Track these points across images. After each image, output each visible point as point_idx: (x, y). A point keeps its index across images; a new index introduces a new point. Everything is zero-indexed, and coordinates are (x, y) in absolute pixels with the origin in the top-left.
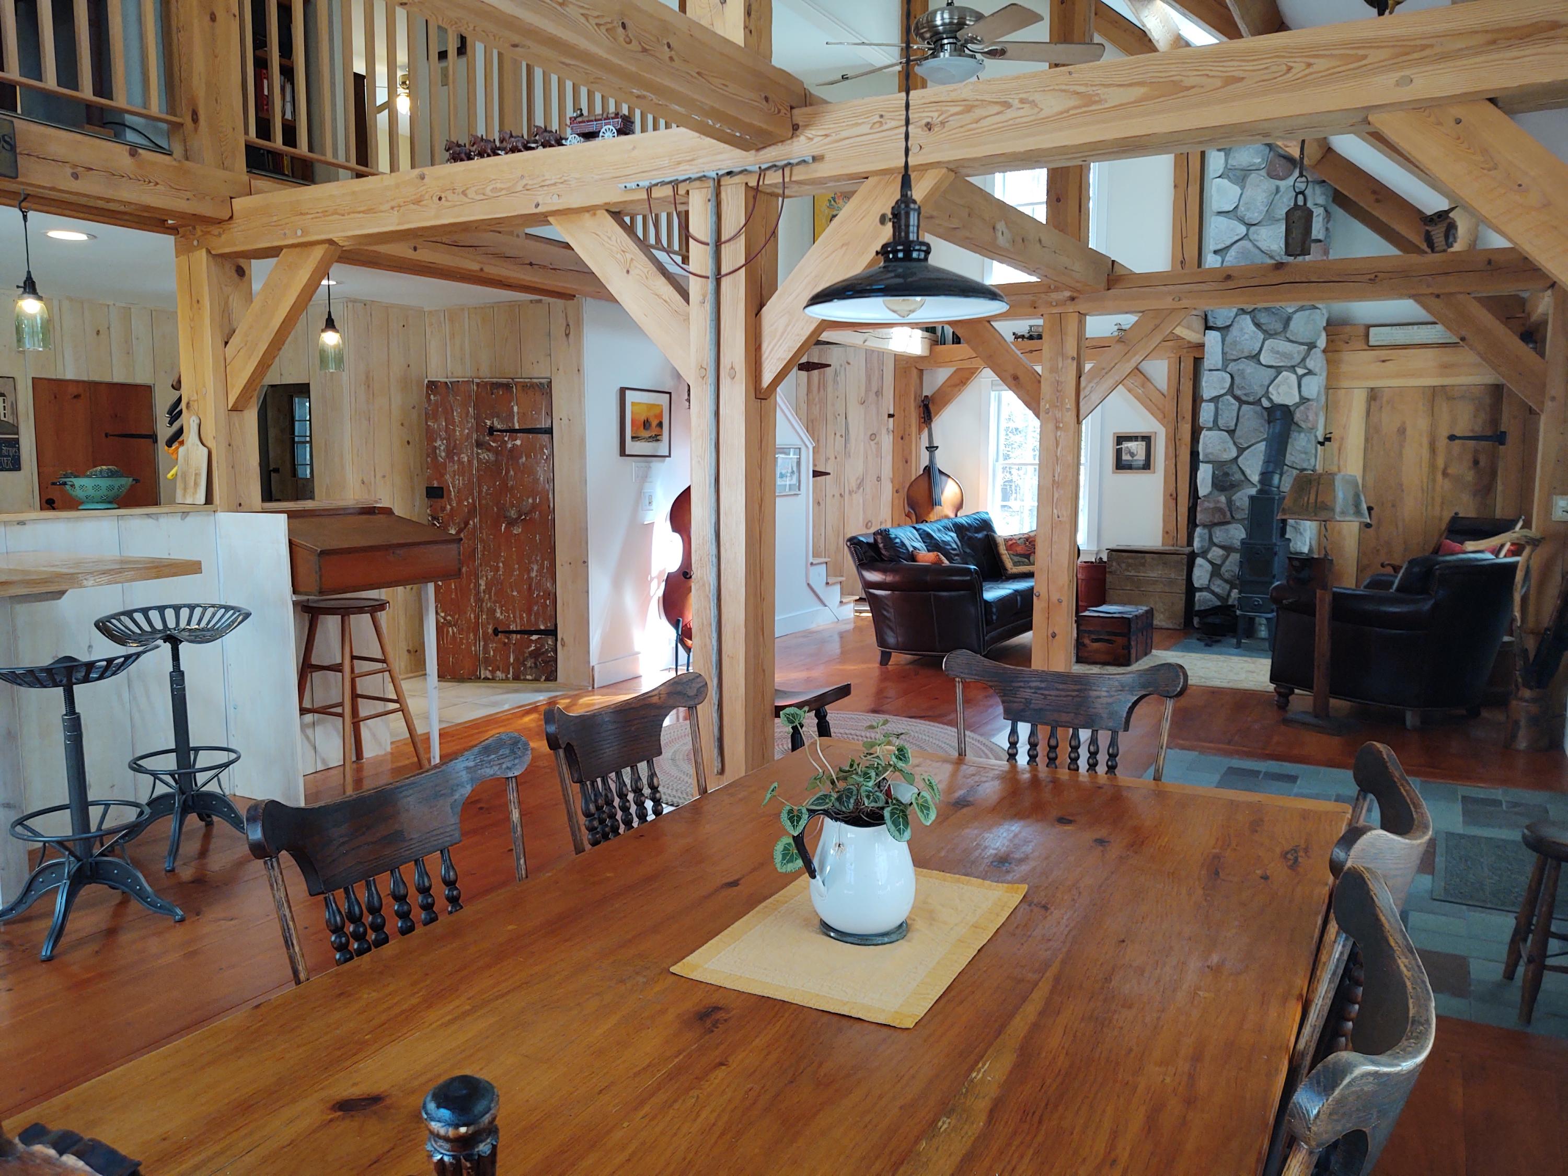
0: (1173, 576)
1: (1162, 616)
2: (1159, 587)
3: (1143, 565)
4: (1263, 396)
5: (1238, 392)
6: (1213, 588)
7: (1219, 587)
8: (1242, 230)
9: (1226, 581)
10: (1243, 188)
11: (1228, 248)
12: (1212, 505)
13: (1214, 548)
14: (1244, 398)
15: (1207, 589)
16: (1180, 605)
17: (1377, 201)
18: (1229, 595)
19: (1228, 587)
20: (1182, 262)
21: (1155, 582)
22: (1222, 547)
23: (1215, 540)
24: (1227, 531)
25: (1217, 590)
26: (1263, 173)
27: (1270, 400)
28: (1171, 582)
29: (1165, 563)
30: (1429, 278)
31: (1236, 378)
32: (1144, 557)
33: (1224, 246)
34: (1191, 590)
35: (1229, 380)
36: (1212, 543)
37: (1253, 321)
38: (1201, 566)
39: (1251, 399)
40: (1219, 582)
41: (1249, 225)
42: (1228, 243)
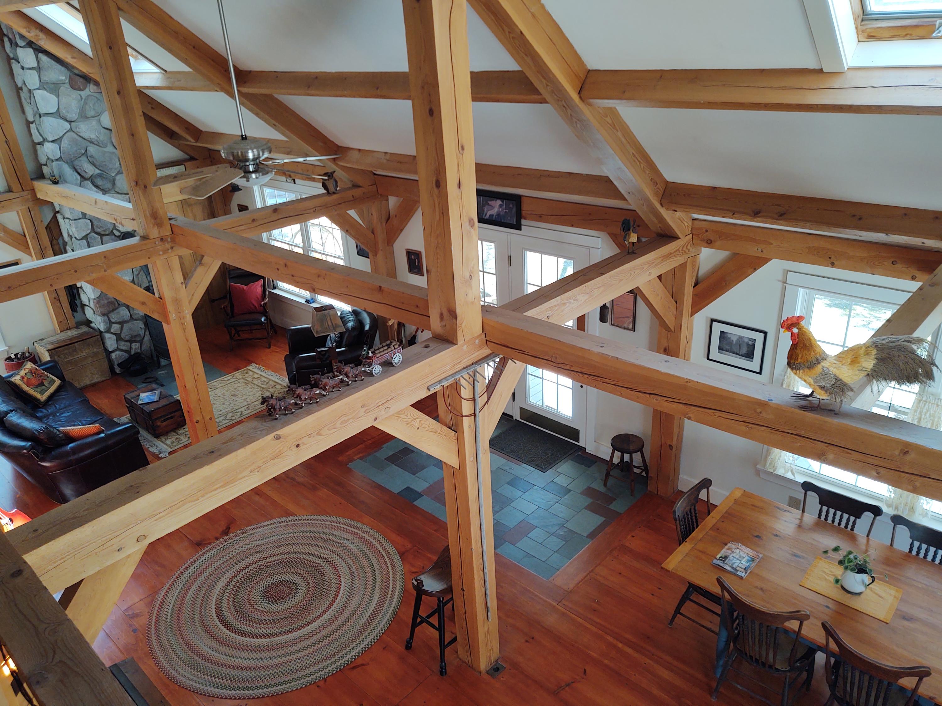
0: (95, 350)
1: (97, 376)
2: (90, 360)
3: (75, 350)
4: (113, 229)
5: (99, 230)
6: (121, 347)
7: (124, 346)
8: (67, 126)
9: (126, 341)
10: (58, 96)
11: (61, 138)
12: (106, 302)
13: (114, 325)
14: (103, 233)
15: (118, 349)
16: (106, 365)
17: (152, 108)
18: (131, 348)
19: (128, 344)
20: (6, 142)
21: (86, 358)
22: (118, 323)
23: (113, 321)
24: (119, 313)
25: (124, 348)
26: (67, 86)
27: (119, 231)
28: (96, 354)
29: (89, 345)
30: (335, 207)
31: (94, 221)
32: (74, 346)
33: (59, 137)
34: (108, 353)
35: (90, 224)
36: (111, 323)
37: (93, 184)
38: (110, 338)
39: (107, 233)
40: (123, 343)
41: (70, 122)
42: (61, 135)
